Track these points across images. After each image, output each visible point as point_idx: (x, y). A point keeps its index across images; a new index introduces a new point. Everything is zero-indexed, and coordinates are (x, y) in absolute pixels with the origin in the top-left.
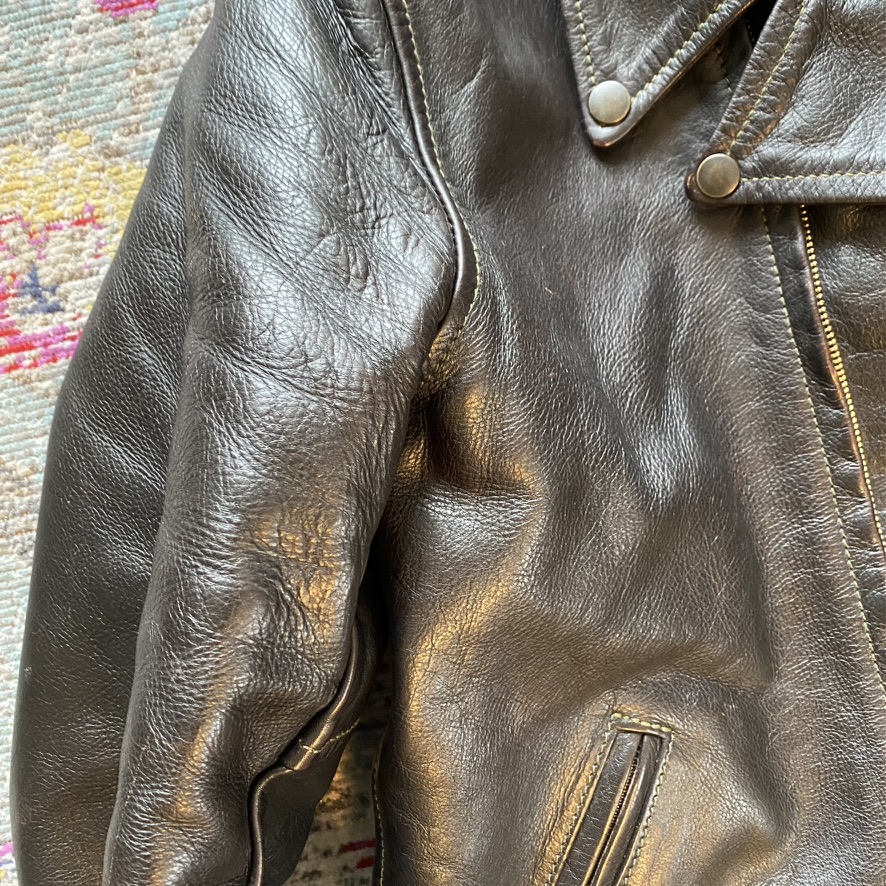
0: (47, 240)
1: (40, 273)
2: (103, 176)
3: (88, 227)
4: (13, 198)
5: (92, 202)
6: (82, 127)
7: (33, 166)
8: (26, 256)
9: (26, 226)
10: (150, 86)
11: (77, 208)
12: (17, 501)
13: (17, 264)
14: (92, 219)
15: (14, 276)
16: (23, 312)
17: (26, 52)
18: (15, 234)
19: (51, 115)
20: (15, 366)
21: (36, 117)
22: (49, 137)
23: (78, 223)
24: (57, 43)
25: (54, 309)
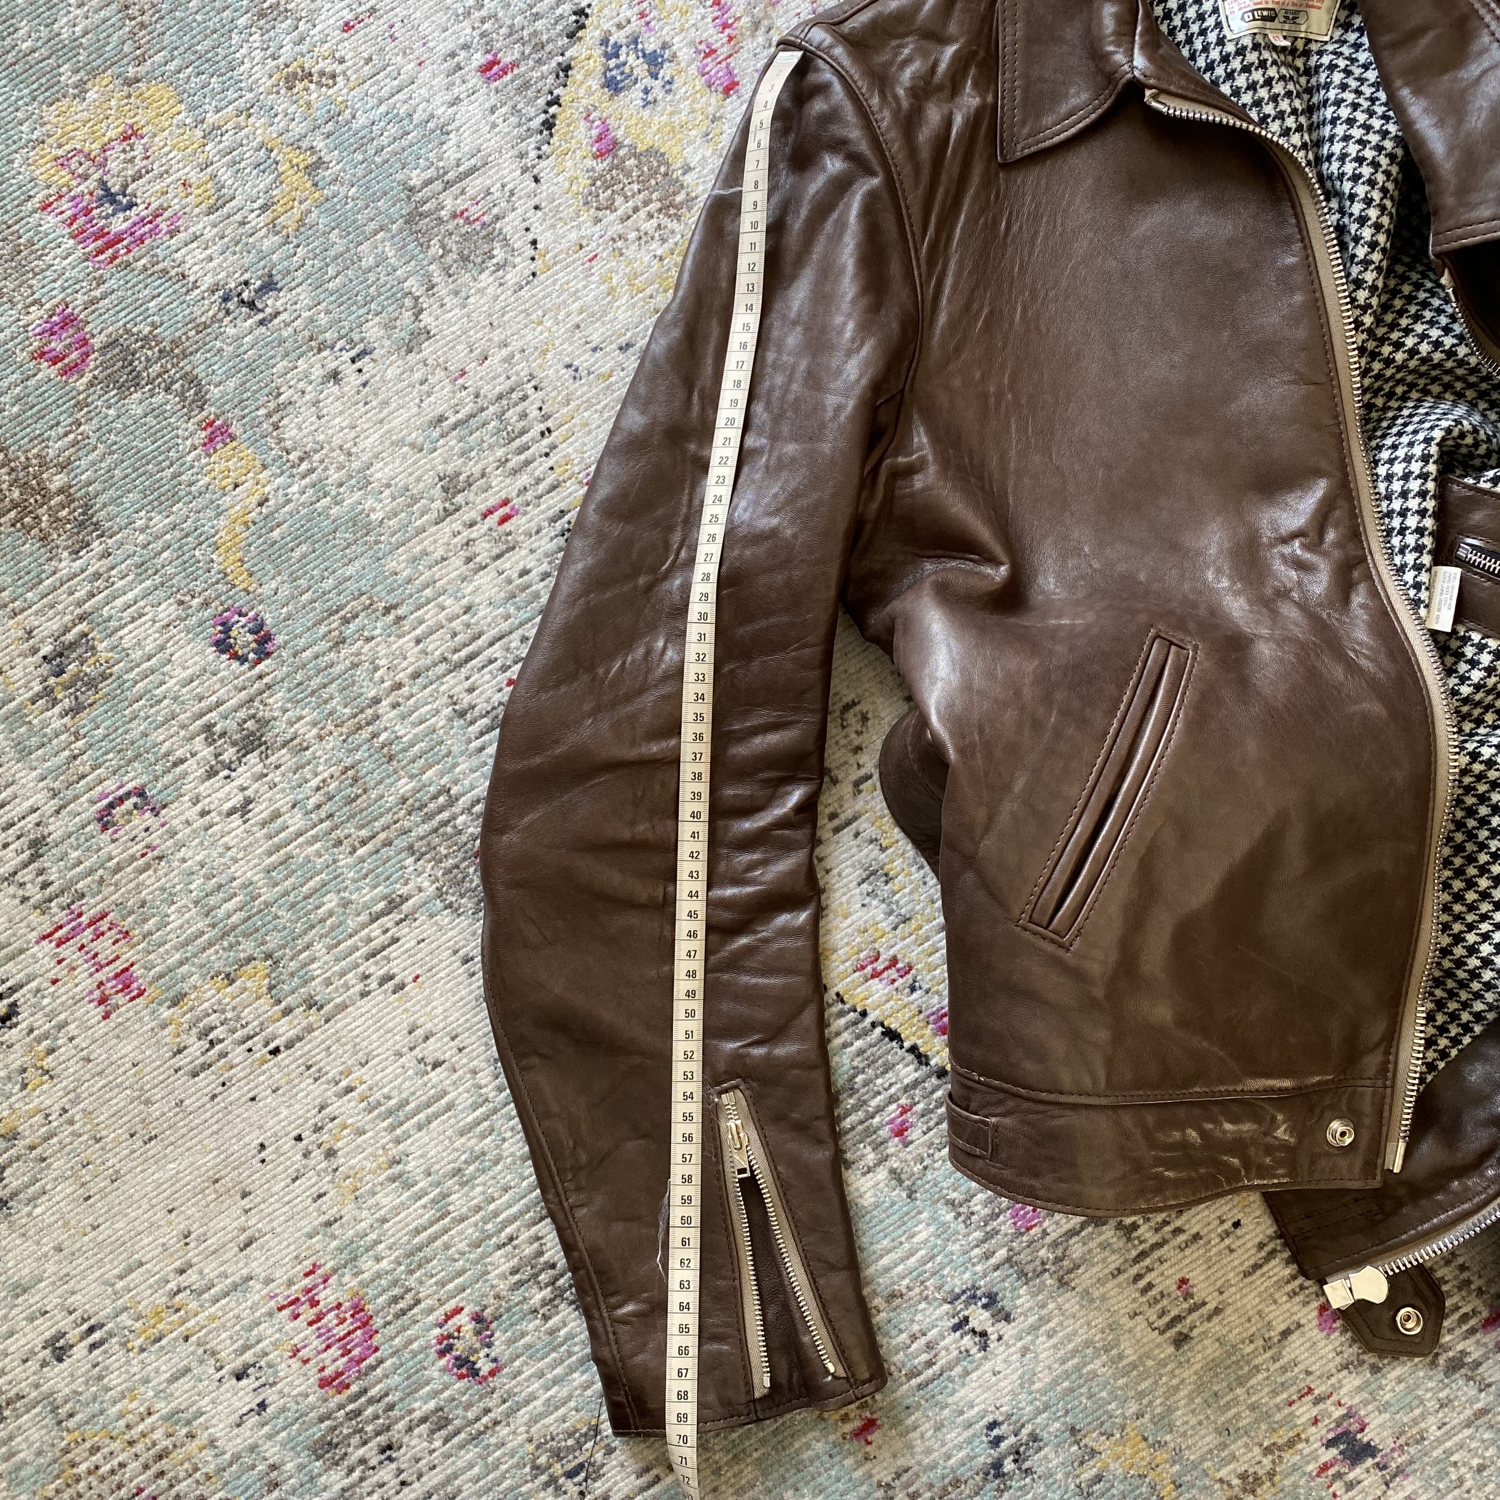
0: (106, 160)
1: (109, 184)
2: (132, 100)
3: (133, 138)
4: (73, 138)
5: (130, 121)
6: (104, 72)
7: (78, 110)
8: (96, 176)
9: (87, 156)
10: (143, 26)
11: (120, 129)
12: (150, 353)
13: (91, 184)
14: (135, 133)
15: (91, 194)
16: (107, 217)
17: (44, 33)
18: (81, 164)
19: (78, 71)
20: (114, 258)
21: (67, 77)
22: (81, 88)
23: (125, 139)
24: (65, 20)
25: (131, 206)
